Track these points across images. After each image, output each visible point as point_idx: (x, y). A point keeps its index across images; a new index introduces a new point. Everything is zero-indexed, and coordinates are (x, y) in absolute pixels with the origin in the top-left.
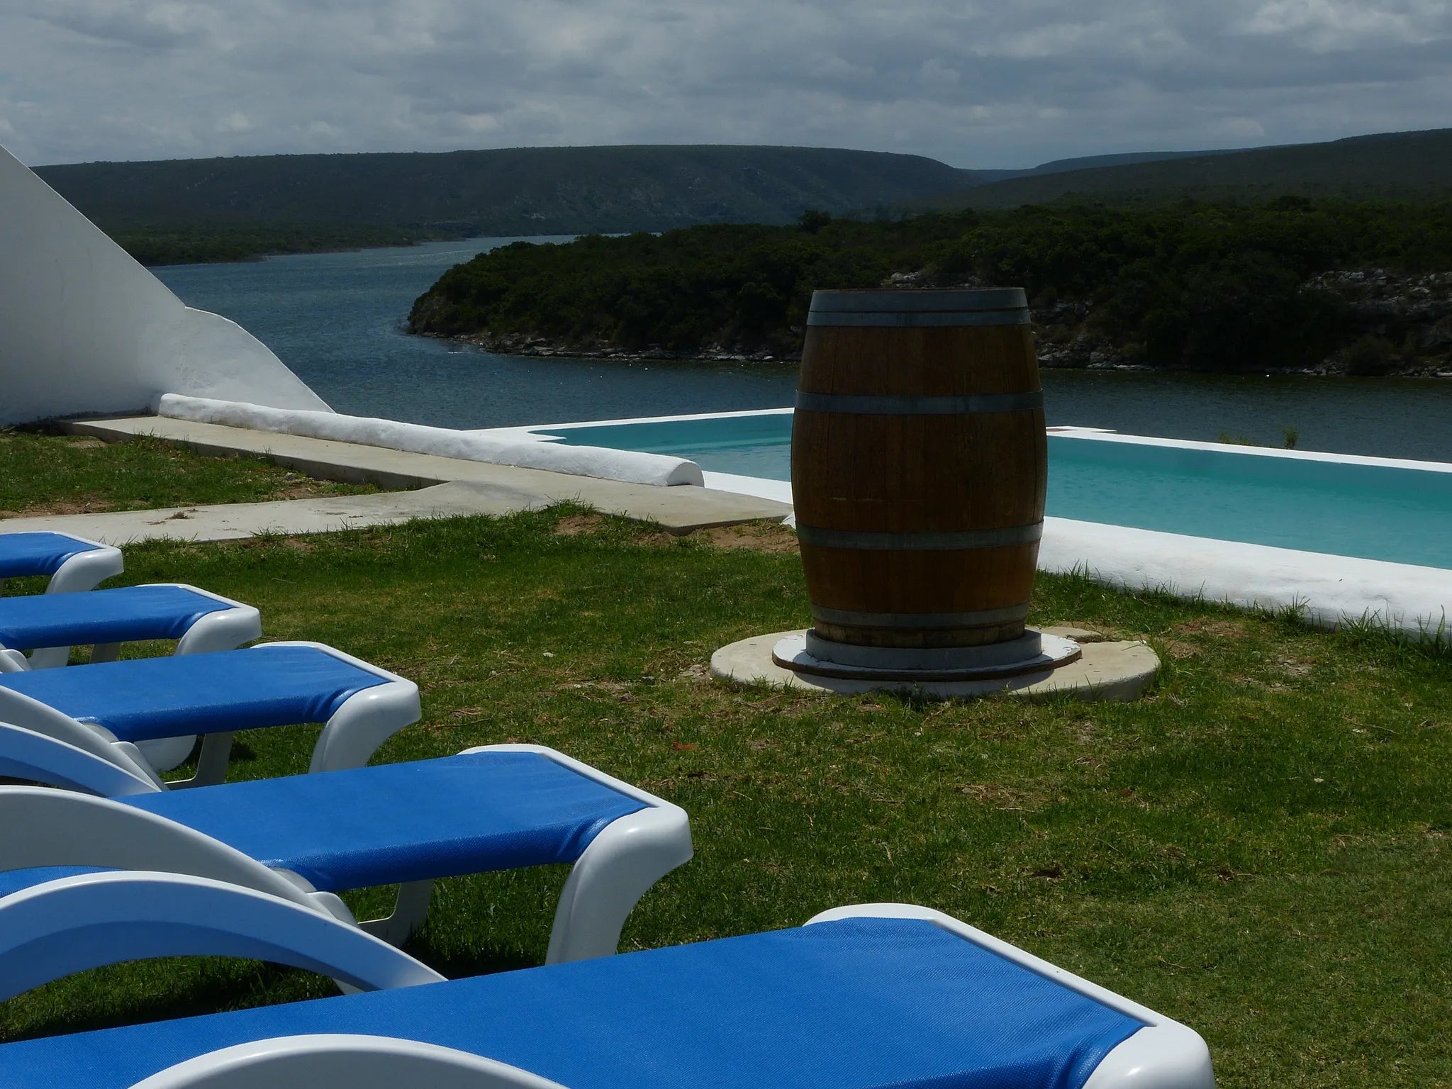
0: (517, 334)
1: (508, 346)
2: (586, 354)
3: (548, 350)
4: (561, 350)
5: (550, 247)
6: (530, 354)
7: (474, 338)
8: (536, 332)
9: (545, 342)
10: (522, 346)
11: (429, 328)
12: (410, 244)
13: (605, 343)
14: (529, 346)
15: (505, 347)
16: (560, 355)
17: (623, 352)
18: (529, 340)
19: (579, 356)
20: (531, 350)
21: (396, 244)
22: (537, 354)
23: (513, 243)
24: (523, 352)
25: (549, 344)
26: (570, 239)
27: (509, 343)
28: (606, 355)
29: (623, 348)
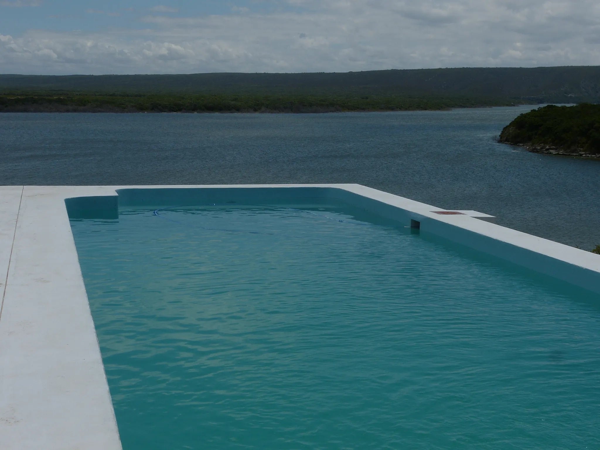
0: (543, 144)
1: (538, 149)
2: (572, 154)
3: (555, 152)
4: (561, 152)
5: (564, 108)
6: (548, 153)
7: (525, 145)
8: (551, 144)
9: (554, 148)
10: (544, 149)
11: (507, 140)
12: (514, 106)
13: (581, 150)
14: (547, 150)
15: (537, 149)
16: (560, 154)
17: (589, 154)
18: (547, 147)
19: (569, 155)
20: (548, 152)
21: (507, 105)
22: (551, 153)
23: (548, 105)
24: (545, 152)
25: (556, 149)
26: (575, 105)
27: (539, 148)
28: (581, 155)
29: (590, 152)
